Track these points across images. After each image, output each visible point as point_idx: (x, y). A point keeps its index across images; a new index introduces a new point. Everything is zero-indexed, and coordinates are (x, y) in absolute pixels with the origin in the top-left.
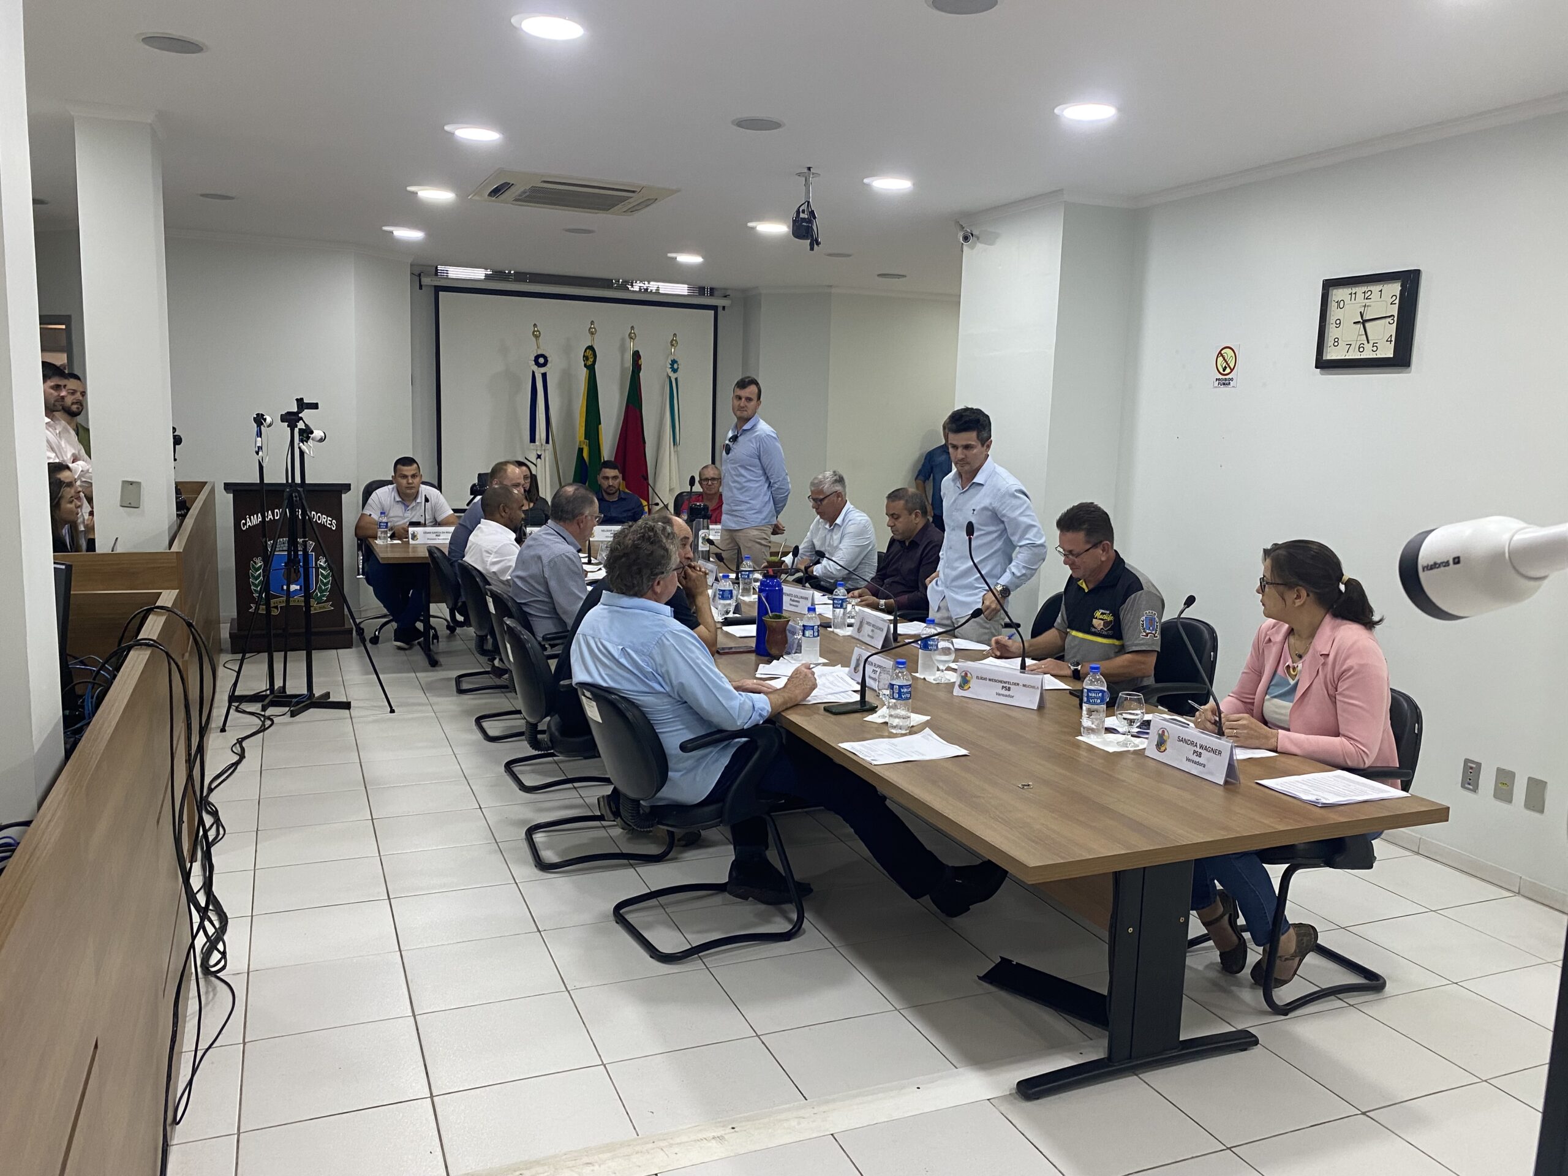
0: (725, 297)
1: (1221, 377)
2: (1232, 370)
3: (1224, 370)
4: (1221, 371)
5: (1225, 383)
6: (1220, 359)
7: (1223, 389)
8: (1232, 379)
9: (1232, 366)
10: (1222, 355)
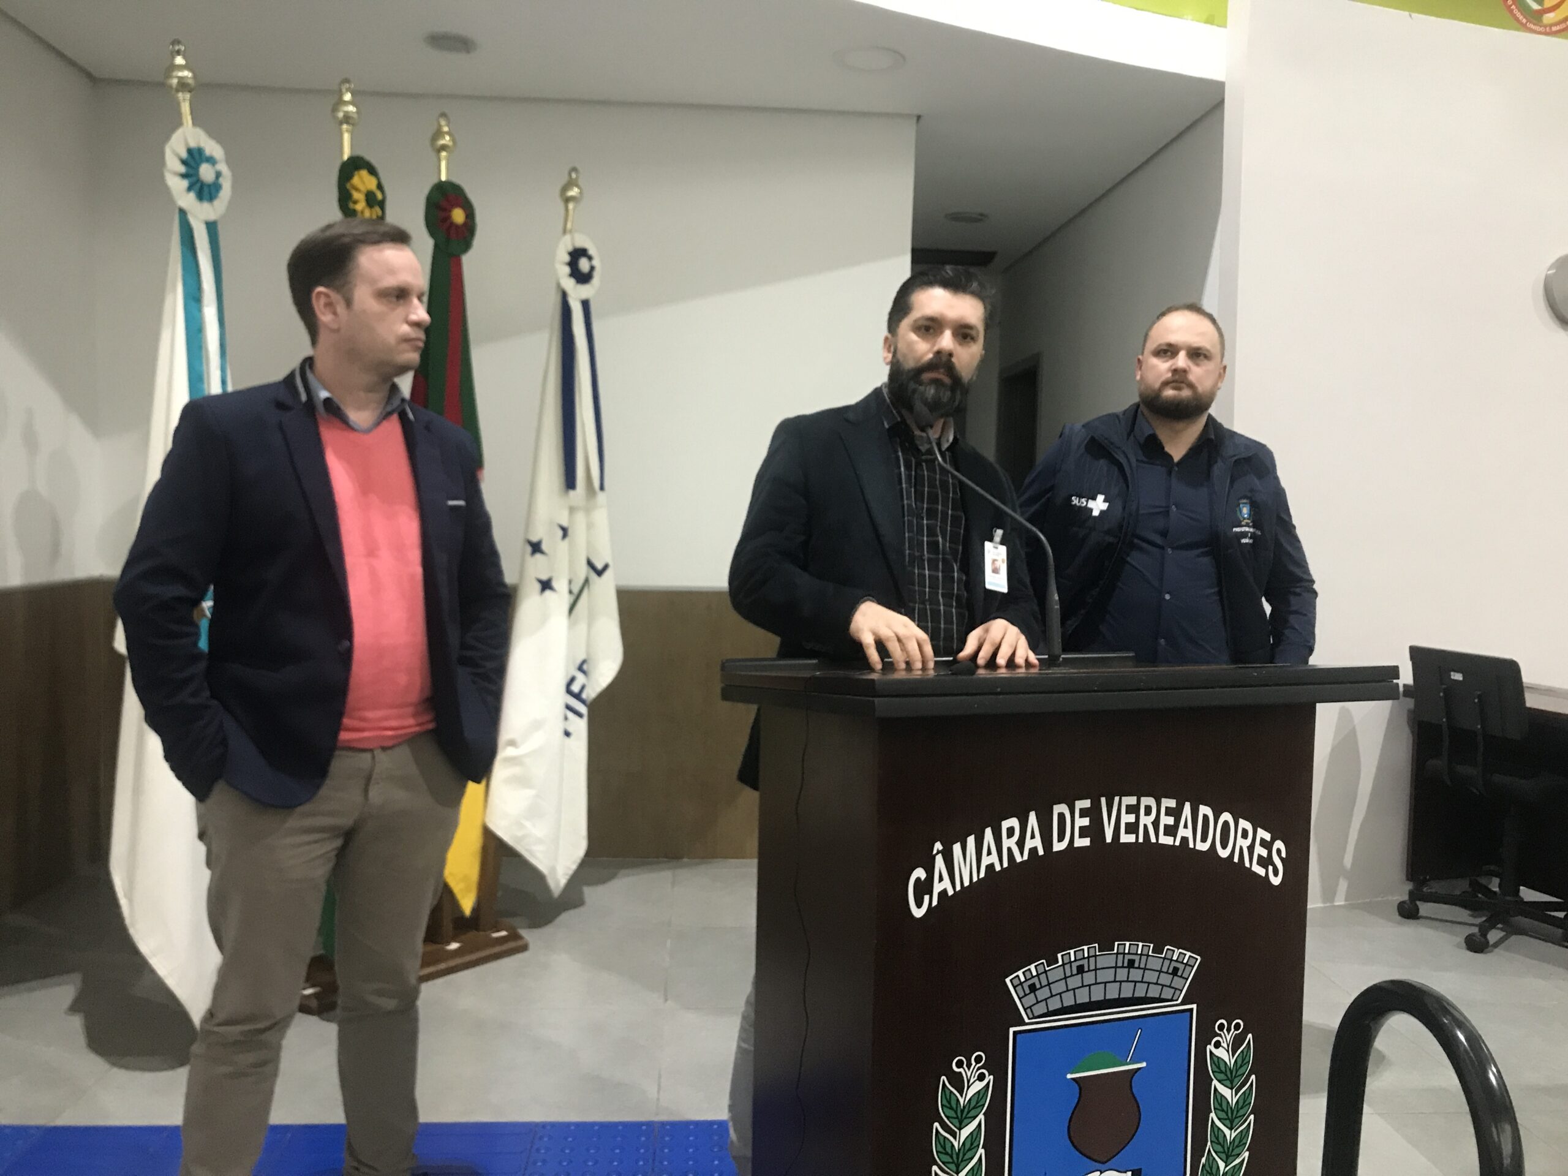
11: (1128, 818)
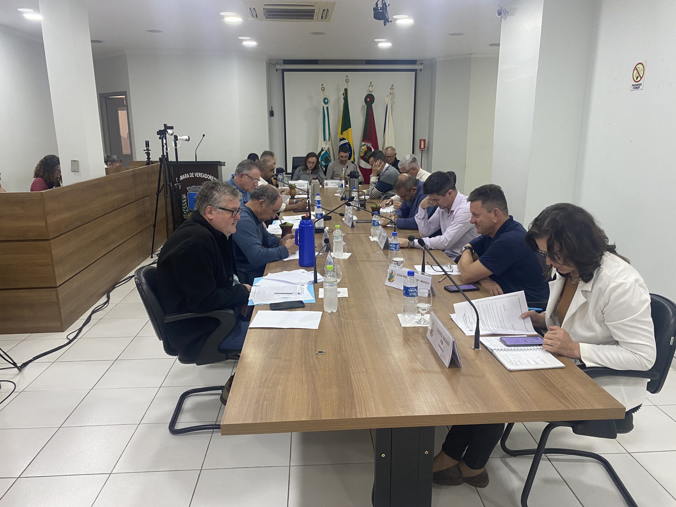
0: (421, 64)
1: (636, 83)
2: (641, 78)
3: (637, 79)
4: (635, 79)
5: (636, 87)
6: (636, 71)
7: (636, 91)
8: (641, 84)
9: (641, 76)
10: (637, 70)
11: (197, 175)
